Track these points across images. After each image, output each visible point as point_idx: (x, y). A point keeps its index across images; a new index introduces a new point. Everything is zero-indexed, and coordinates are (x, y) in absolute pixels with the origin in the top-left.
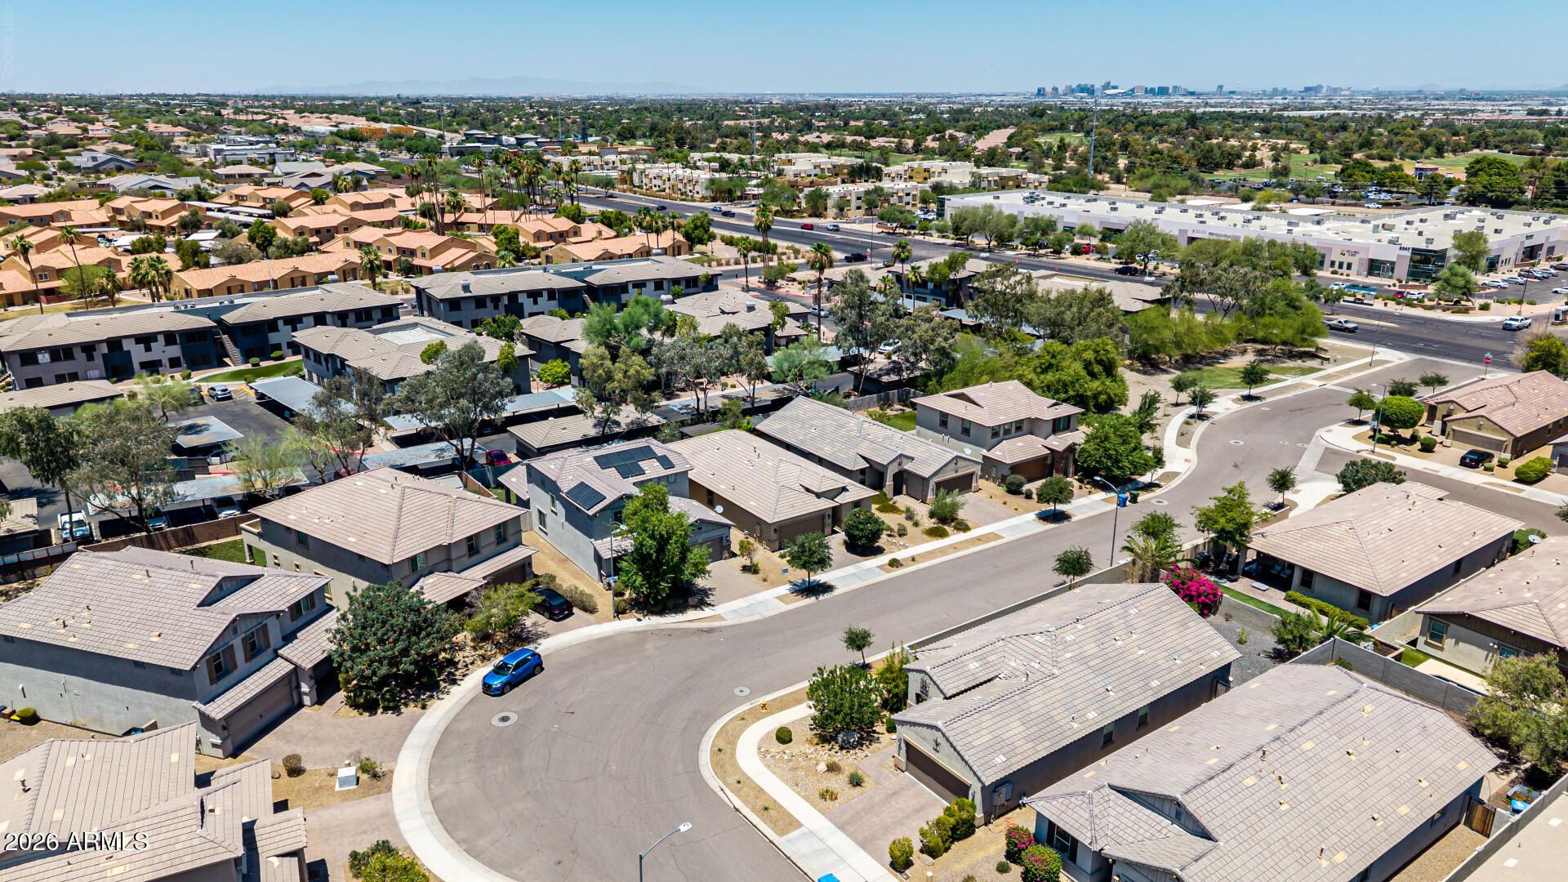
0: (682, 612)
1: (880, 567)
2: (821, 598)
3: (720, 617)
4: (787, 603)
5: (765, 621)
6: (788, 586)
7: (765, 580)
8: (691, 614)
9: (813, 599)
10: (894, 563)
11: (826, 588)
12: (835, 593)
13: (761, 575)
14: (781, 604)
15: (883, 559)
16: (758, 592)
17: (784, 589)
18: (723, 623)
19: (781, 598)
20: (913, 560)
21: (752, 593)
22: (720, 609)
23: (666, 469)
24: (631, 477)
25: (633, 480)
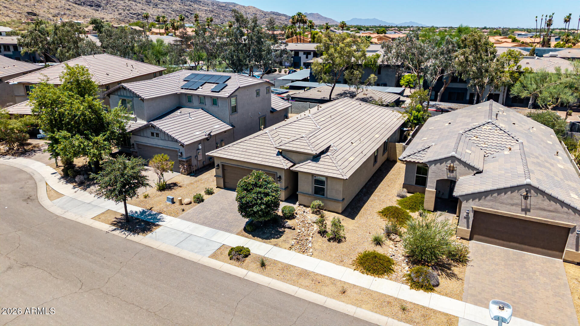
23: (212, 91)
24: (185, 89)
25: (184, 91)
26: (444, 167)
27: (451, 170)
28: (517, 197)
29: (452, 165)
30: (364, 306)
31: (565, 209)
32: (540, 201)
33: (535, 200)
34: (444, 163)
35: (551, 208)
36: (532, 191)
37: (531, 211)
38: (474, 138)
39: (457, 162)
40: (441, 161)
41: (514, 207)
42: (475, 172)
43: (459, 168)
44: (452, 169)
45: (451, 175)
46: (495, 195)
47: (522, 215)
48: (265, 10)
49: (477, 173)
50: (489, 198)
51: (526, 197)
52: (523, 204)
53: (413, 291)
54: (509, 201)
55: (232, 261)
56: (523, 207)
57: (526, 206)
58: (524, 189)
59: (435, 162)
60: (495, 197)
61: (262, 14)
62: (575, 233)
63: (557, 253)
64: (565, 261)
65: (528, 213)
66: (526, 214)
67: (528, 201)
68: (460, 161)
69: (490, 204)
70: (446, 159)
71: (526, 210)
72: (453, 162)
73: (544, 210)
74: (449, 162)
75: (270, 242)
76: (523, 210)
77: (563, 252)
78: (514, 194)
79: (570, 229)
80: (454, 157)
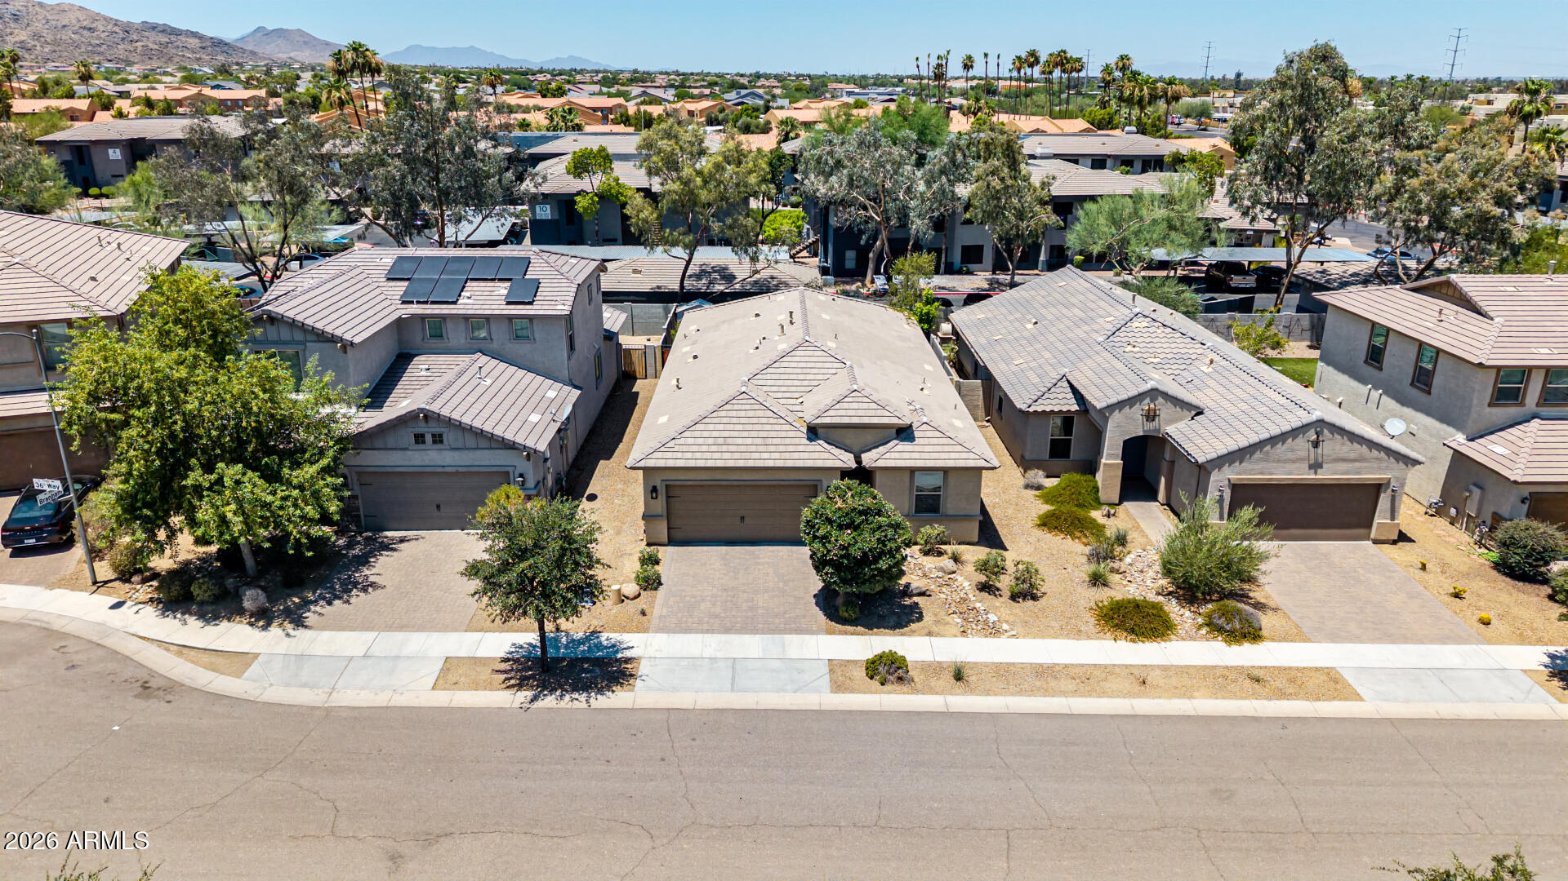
1: (838, 666)
2: (549, 701)
10: (887, 669)
12: (618, 699)
19: (454, 665)
20: (960, 674)
23: (509, 303)
24: (418, 302)
25: (416, 309)
26: (1137, 412)
27: (1151, 416)
28: (1302, 445)
29: (1152, 406)
30: (1196, 694)
31: (1375, 453)
32: (1338, 447)
33: (1332, 446)
34: (1137, 405)
35: (1352, 455)
36: (1325, 431)
37: (1325, 466)
38: (1130, 348)
39: (1160, 400)
40: (1131, 402)
41: (1297, 465)
42: (1193, 413)
43: (1165, 410)
44: (1152, 414)
45: (1151, 426)
46: (1268, 448)
47: (1309, 476)
48: (123, 18)
49: (1196, 415)
50: (1258, 455)
51: (1316, 444)
52: (1312, 456)
53: (1235, 648)
54: (1290, 455)
55: (888, 687)
56: (1312, 462)
57: (1316, 459)
58: (1313, 430)
59: (1120, 405)
60: (1267, 452)
61: (116, 29)
62: (1389, 491)
63: (1362, 531)
64: (1376, 542)
65: (1319, 471)
66: (1316, 473)
67: (1320, 450)
68: (1166, 396)
69: (1257, 467)
70: (1140, 397)
71: (1316, 466)
72: (1153, 400)
73: (1344, 460)
74: (1147, 400)
75: (913, 632)
76: (1311, 467)
77: (1370, 526)
78: (1297, 441)
79: (1380, 485)
80: (1157, 390)
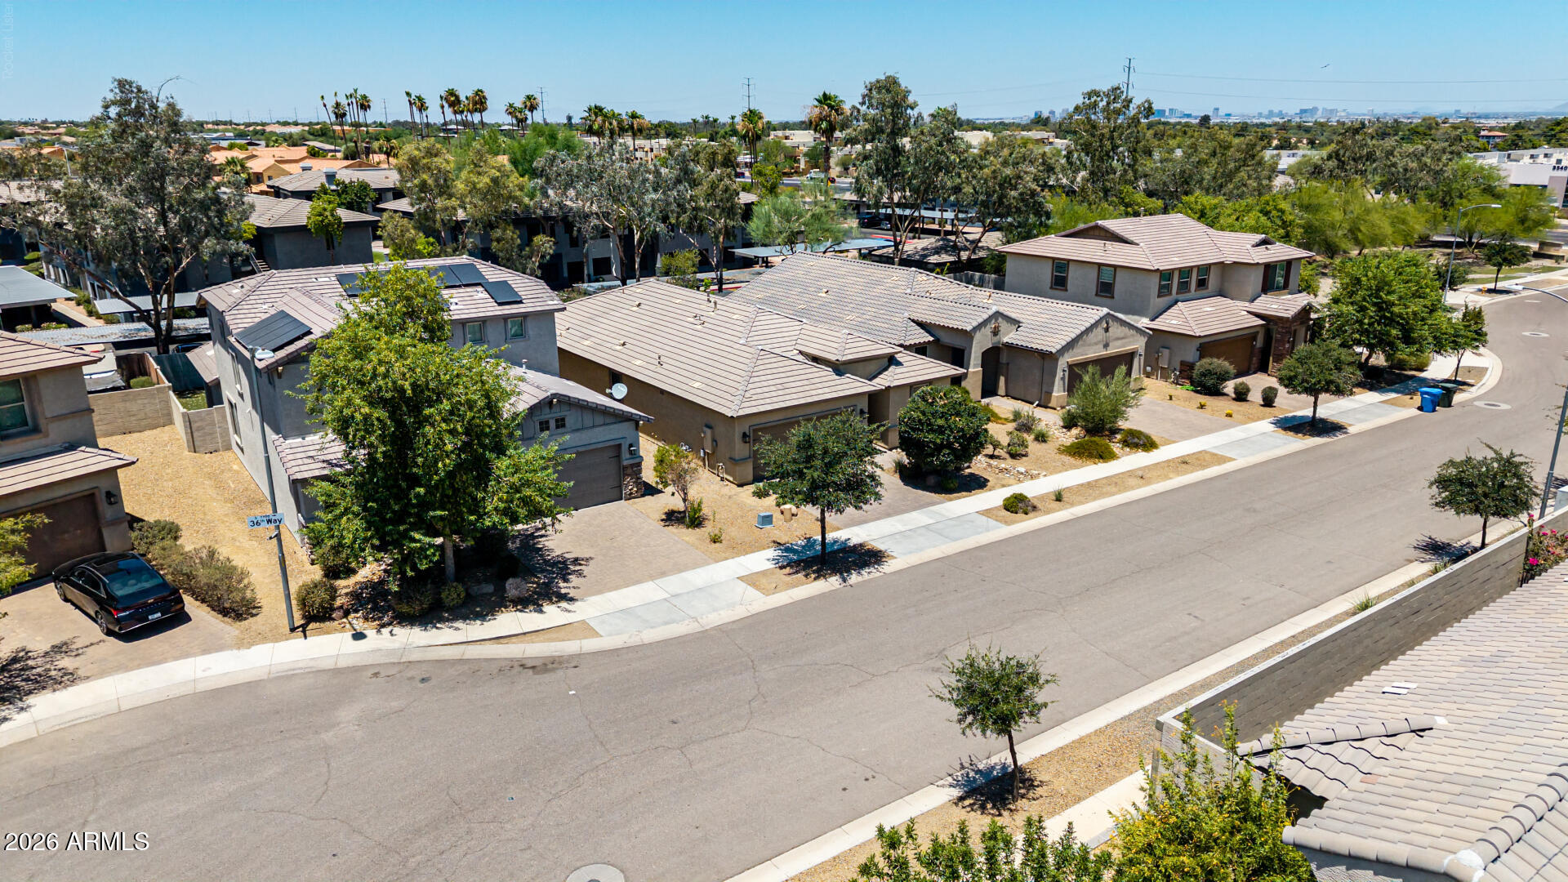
0: (481, 617)
1: (987, 513)
2: (854, 578)
3: (584, 629)
4: (767, 592)
5: (703, 637)
6: (771, 553)
7: (715, 540)
8: (508, 621)
9: (833, 582)
10: (1017, 505)
11: (865, 557)
12: (889, 567)
13: (709, 529)
14: (752, 592)
15: (993, 498)
16: (695, 565)
17: (763, 560)
18: (590, 645)
19: (752, 580)
20: (1059, 497)
21: (679, 569)
22: (586, 609)
26: (987, 330)
27: (996, 333)
28: (1100, 331)
29: (995, 326)
31: (1131, 331)
32: (1115, 330)
34: (986, 327)
35: (1122, 335)
36: (1110, 320)
37: (1110, 344)
39: (1000, 320)
40: (983, 324)
41: (1098, 346)
42: (1016, 326)
43: (1004, 326)
44: (997, 330)
45: (995, 339)
47: (1104, 353)
49: (1020, 326)
50: (1080, 342)
51: (1107, 330)
54: (1095, 340)
55: (1030, 515)
56: (1104, 343)
57: (1107, 340)
58: (1105, 321)
59: (979, 326)
60: (1085, 339)
62: (1138, 355)
66: (1109, 350)
67: (1108, 334)
68: (1003, 317)
69: (1080, 351)
70: (986, 321)
71: (1106, 346)
72: (995, 322)
73: (1119, 339)
74: (992, 323)
78: (1098, 329)
79: (1133, 353)
80: (997, 312)
